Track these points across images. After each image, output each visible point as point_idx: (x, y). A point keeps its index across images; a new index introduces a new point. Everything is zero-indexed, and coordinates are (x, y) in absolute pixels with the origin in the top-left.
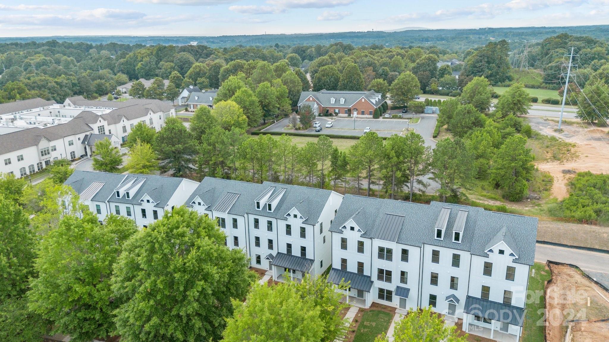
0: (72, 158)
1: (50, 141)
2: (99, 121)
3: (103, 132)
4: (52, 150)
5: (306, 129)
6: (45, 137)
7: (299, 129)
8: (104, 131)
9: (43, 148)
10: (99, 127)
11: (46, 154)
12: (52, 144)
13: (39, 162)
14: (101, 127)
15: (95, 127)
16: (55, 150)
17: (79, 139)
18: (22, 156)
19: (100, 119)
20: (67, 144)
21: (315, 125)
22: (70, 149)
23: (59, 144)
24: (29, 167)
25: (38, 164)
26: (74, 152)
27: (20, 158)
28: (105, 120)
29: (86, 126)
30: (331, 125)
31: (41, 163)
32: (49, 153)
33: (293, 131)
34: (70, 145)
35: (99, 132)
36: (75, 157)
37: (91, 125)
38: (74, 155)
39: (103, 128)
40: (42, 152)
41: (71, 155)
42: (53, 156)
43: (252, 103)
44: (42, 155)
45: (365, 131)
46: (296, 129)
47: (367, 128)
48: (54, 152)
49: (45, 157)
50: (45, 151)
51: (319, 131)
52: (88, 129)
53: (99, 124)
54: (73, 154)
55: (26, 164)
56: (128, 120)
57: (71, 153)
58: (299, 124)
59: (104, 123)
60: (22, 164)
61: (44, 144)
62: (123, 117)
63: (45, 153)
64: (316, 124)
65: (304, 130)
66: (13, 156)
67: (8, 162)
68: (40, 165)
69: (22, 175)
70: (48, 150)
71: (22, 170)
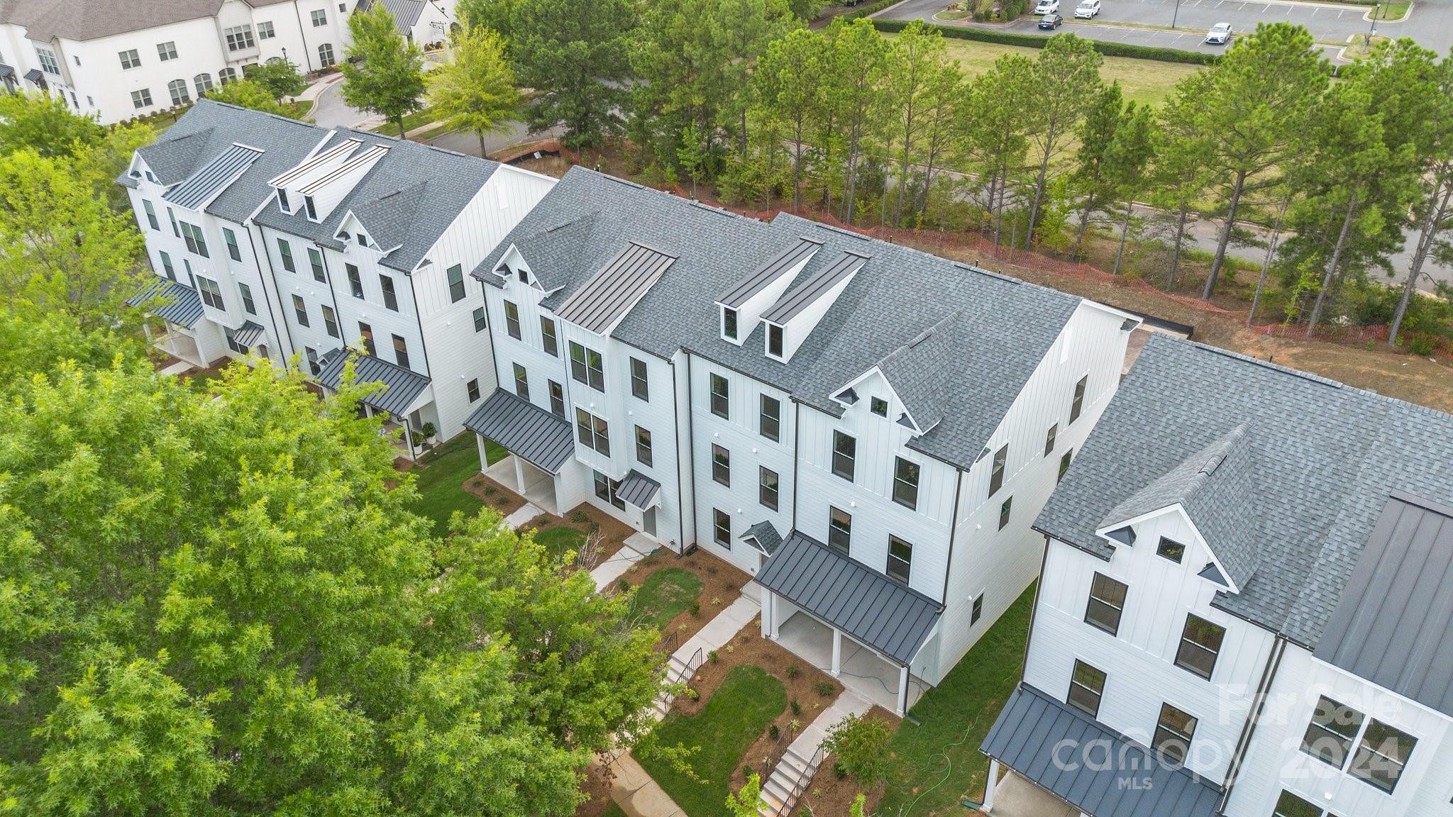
0: (324, 63)
1: (252, 6)
4: (263, 35)
5: (1010, 19)
7: (987, 17)
9: (232, 25)
11: (242, 46)
12: (261, 15)
13: (224, 66)
16: (272, 34)
17: (342, 8)
18: (171, 44)
20: (307, 20)
21: (1039, 7)
22: (319, 36)
23: (282, 17)
24: (197, 79)
25: (222, 73)
26: (329, 46)
27: (167, 53)
30: (1094, 11)
31: (231, 71)
32: (251, 44)
33: (965, 24)
34: (316, 23)
36: (332, 62)
38: (330, 54)
40: (230, 38)
41: (322, 56)
42: (265, 52)
44: (233, 48)
45: (1211, 35)
46: (977, 18)
47: (1217, 25)
48: (269, 41)
49: (240, 54)
50: (239, 36)
51: (1050, 28)
54: (326, 51)
55: (184, 70)
57: (321, 48)
60: (173, 70)
61: (233, 15)
63: (238, 40)
65: (1002, 21)
66: (145, 42)
67: (130, 60)
68: (227, 74)
69: (176, 101)
70: (248, 34)
71: (177, 87)
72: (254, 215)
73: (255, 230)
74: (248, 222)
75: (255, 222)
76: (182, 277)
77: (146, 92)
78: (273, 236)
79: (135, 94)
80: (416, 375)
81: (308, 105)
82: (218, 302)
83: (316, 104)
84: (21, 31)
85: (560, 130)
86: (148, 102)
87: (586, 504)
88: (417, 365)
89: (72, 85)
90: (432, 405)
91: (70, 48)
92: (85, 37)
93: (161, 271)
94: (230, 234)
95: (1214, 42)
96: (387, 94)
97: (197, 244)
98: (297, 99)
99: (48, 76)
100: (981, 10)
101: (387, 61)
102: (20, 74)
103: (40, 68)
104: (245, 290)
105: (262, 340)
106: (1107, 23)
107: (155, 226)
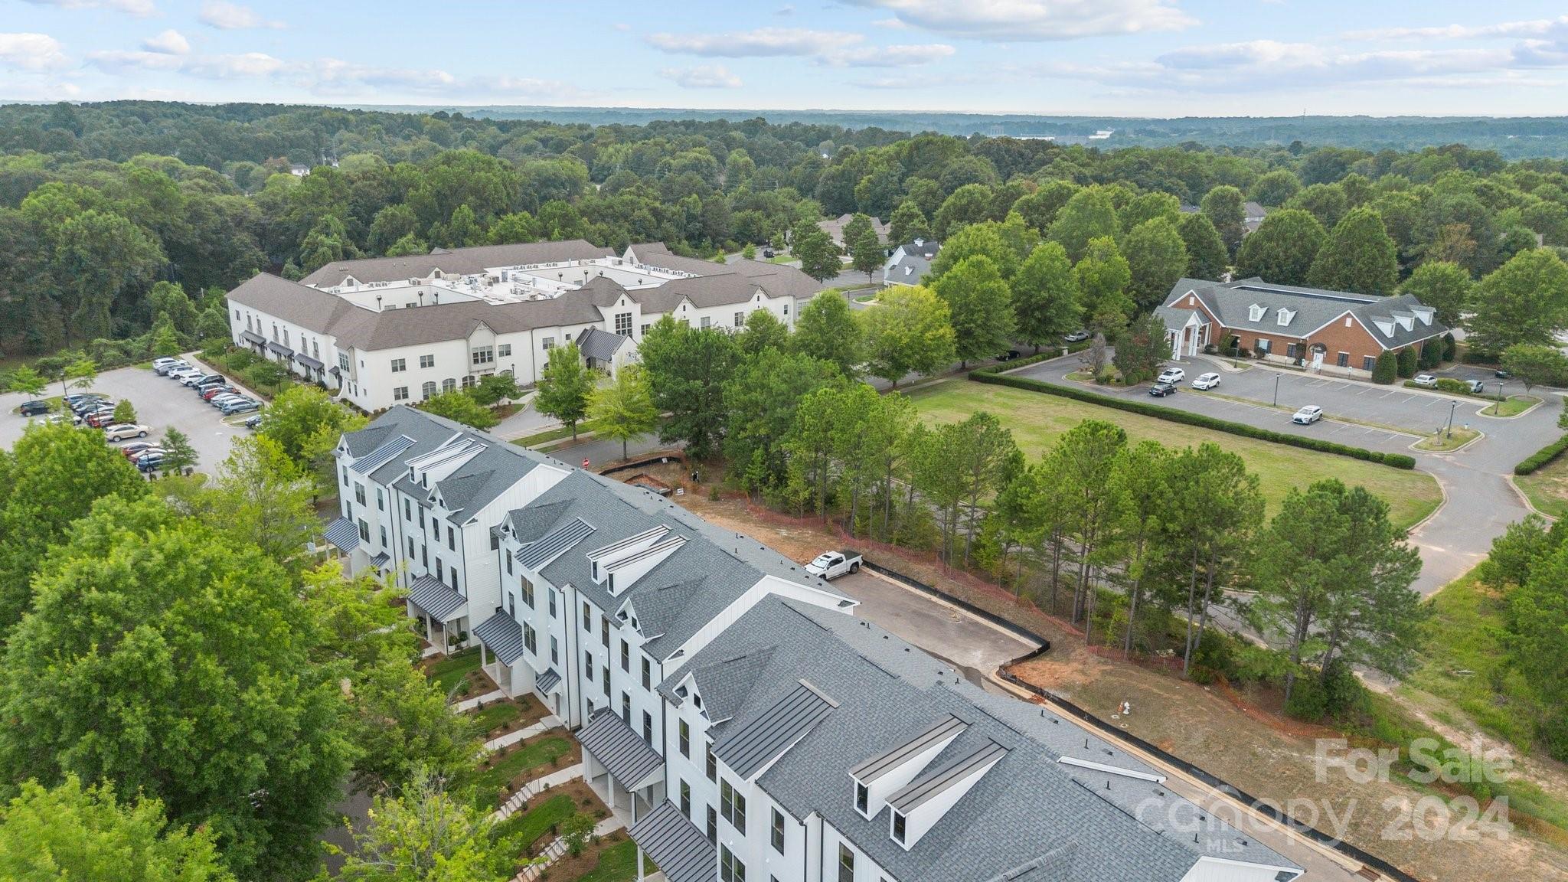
1: (497, 332)
2: (619, 302)
3: (627, 328)
4: (501, 354)
5: (1128, 384)
6: (485, 324)
7: (1107, 381)
8: (630, 325)
9: (479, 346)
10: (617, 316)
11: (483, 361)
12: (503, 340)
13: (467, 374)
14: (623, 315)
15: (610, 314)
16: (508, 353)
17: (568, 337)
18: (431, 357)
19: (624, 297)
20: (539, 344)
21: (1162, 376)
23: (520, 341)
24: (445, 382)
25: (465, 379)
27: (427, 362)
28: (634, 301)
29: (592, 309)
30: (1214, 382)
31: (472, 378)
32: (490, 359)
33: (1086, 387)
34: (546, 346)
35: (618, 327)
37: (601, 309)
39: (630, 320)
40: (475, 355)
42: (500, 366)
43: (988, 297)
44: (476, 361)
46: (1100, 381)
48: (505, 358)
49: (481, 366)
50: (483, 354)
51: (1159, 395)
52: (593, 316)
53: (618, 309)
55: (437, 375)
56: (697, 307)
58: (1109, 369)
59: (634, 309)
60: (429, 375)
61: (481, 338)
62: (685, 300)
63: (481, 356)
64: (1169, 374)
65: (1122, 386)
66: (412, 354)
67: (399, 366)
68: (468, 381)
69: (426, 397)
70: (490, 353)
71: (429, 387)
72: (394, 482)
73: (393, 491)
74: (389, 485)
75: (393, 486)
76: (356, 521)
77: (405, 389)
78: (403, 496)
79: (397, 390)
80: (459, 596)
81: (520, 407)
82: (366, 536)
83: (526, 407)
84: (333, 340)
85: (683, 443)
86: (406, 396)
87: (532, 694)
88: (461, 591)
89: (356, 380)
90: (466, 617)
91: (360, 355)
92: (370, 348)
93: (345, 514)
94: (380, 491)
95: (1298, 422)
96: (564, 405)
97: (361, 498)
98: (513, 402)
99: (343, 373)
100: (1103, 374)
101: (568, 381)
102: (327, 369)
103: (338, 365)
104: (383, 529)
105: (387, 565)
106: (1217, 396)
107: (347, 484)
